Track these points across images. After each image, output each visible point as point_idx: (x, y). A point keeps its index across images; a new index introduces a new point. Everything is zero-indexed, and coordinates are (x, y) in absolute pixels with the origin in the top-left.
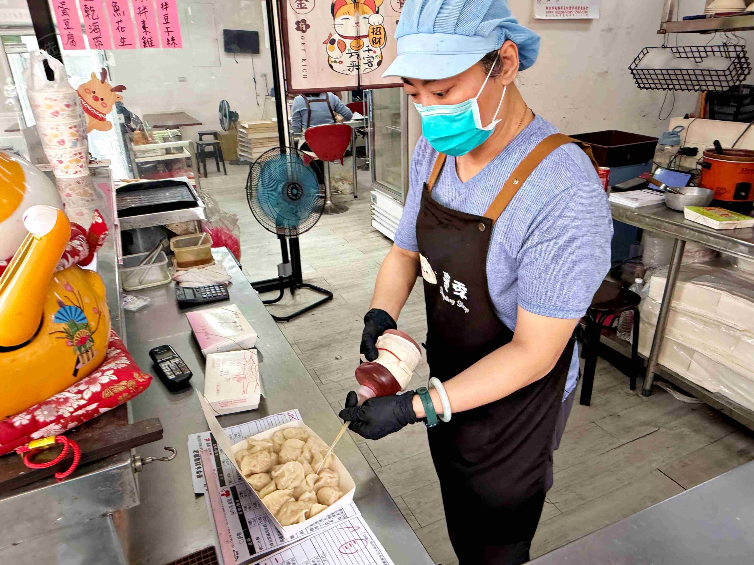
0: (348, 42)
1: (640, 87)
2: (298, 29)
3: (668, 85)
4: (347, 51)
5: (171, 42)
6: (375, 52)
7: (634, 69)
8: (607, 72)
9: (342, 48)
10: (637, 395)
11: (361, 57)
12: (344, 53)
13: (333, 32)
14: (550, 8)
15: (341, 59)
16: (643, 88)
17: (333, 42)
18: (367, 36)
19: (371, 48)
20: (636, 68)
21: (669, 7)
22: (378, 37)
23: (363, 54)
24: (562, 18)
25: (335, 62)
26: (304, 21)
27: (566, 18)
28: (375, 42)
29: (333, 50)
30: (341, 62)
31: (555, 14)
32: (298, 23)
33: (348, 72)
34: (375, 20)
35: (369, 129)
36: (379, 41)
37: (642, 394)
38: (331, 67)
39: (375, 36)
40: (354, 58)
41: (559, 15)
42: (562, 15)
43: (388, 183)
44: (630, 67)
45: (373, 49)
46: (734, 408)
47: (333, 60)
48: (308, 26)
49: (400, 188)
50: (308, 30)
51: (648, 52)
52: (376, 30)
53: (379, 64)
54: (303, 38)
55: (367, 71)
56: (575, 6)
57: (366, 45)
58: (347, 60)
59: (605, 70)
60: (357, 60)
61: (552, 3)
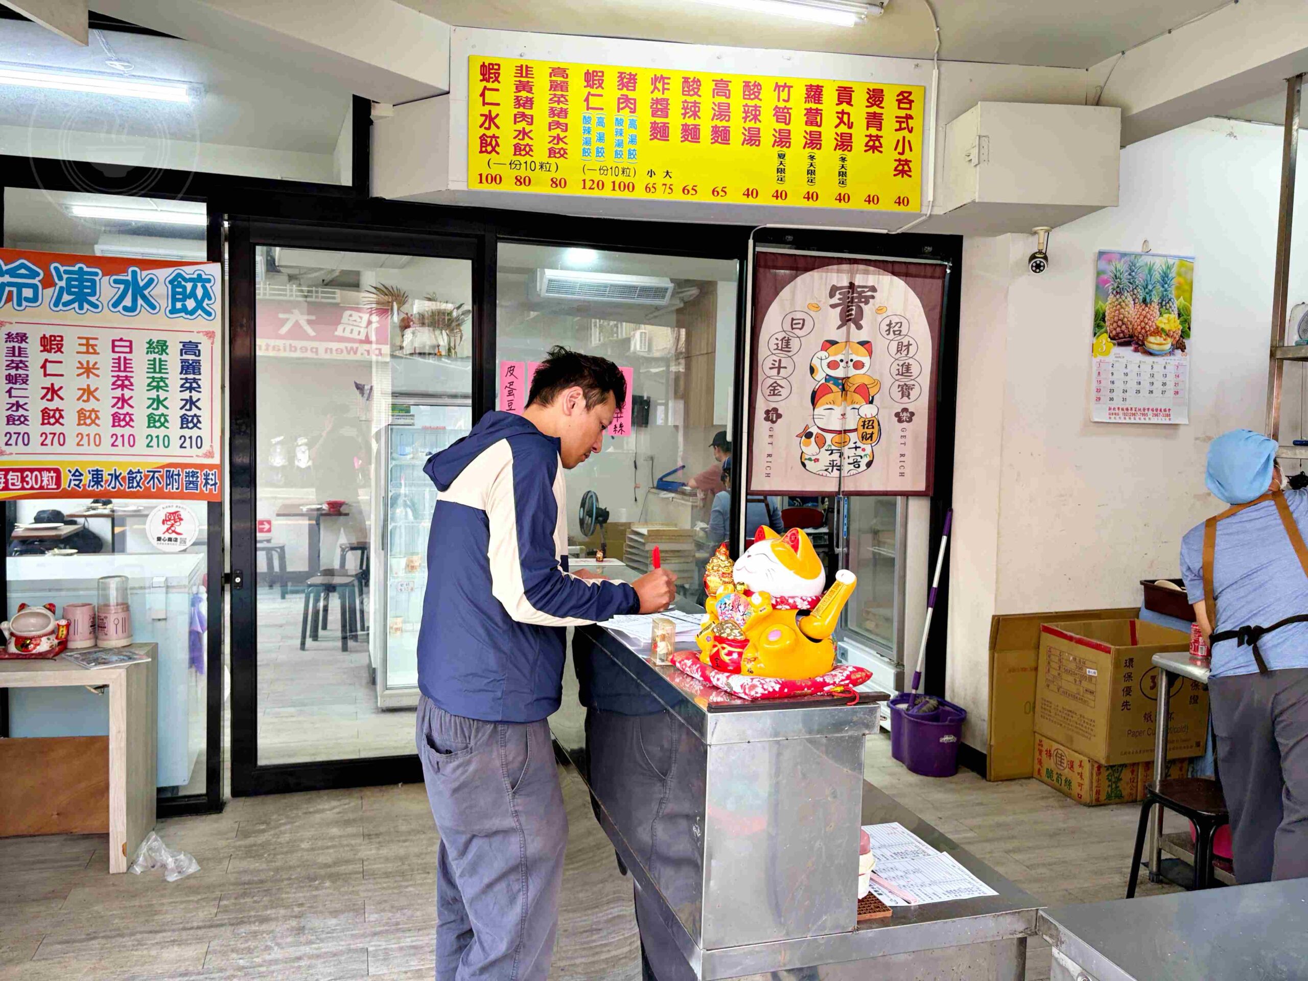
0: (829, 437)
2: (767, 419)
4: (826, 447)
5: (618, 429)
6: (864, 450)
9: (821, 442)
11: (846, 455)
12: (823, 450)
13: (811, 423)
14: (1114, 409)
15: (817, 457)
17: (809, 435)
18: (855, 430)
19: (858, 444)
22: (869, 431)
23: (847, 452)
24: (1133, 421)
25: (810, 459)
26: (775, 410)
27: (1137, 421)
28: (864, 437)
29: (807, 445)
30: (817, 460)
31: (1122, 417)
32: (767, 412)
33: (825, 473)
34: (868, 411)
35: (840, 549)
36: (871, 437)
38: (804, 465)
39: (866, 430)
40: (836, 456)
41: (1128, 417)
42: (1132, 417)
43: (867, 630)
45: (863, 446)
47: (807, 457)
48: (779, 416)
49: (889, 639)
50: (779, 420)
52: (867, 423)
53: (869, 464)
54: (771, 429)
55: (852, 472)
56: (1151, 408)
57: (852, 441)
58: (825, 458)
60: (839, 459)
61: (1118, 402)
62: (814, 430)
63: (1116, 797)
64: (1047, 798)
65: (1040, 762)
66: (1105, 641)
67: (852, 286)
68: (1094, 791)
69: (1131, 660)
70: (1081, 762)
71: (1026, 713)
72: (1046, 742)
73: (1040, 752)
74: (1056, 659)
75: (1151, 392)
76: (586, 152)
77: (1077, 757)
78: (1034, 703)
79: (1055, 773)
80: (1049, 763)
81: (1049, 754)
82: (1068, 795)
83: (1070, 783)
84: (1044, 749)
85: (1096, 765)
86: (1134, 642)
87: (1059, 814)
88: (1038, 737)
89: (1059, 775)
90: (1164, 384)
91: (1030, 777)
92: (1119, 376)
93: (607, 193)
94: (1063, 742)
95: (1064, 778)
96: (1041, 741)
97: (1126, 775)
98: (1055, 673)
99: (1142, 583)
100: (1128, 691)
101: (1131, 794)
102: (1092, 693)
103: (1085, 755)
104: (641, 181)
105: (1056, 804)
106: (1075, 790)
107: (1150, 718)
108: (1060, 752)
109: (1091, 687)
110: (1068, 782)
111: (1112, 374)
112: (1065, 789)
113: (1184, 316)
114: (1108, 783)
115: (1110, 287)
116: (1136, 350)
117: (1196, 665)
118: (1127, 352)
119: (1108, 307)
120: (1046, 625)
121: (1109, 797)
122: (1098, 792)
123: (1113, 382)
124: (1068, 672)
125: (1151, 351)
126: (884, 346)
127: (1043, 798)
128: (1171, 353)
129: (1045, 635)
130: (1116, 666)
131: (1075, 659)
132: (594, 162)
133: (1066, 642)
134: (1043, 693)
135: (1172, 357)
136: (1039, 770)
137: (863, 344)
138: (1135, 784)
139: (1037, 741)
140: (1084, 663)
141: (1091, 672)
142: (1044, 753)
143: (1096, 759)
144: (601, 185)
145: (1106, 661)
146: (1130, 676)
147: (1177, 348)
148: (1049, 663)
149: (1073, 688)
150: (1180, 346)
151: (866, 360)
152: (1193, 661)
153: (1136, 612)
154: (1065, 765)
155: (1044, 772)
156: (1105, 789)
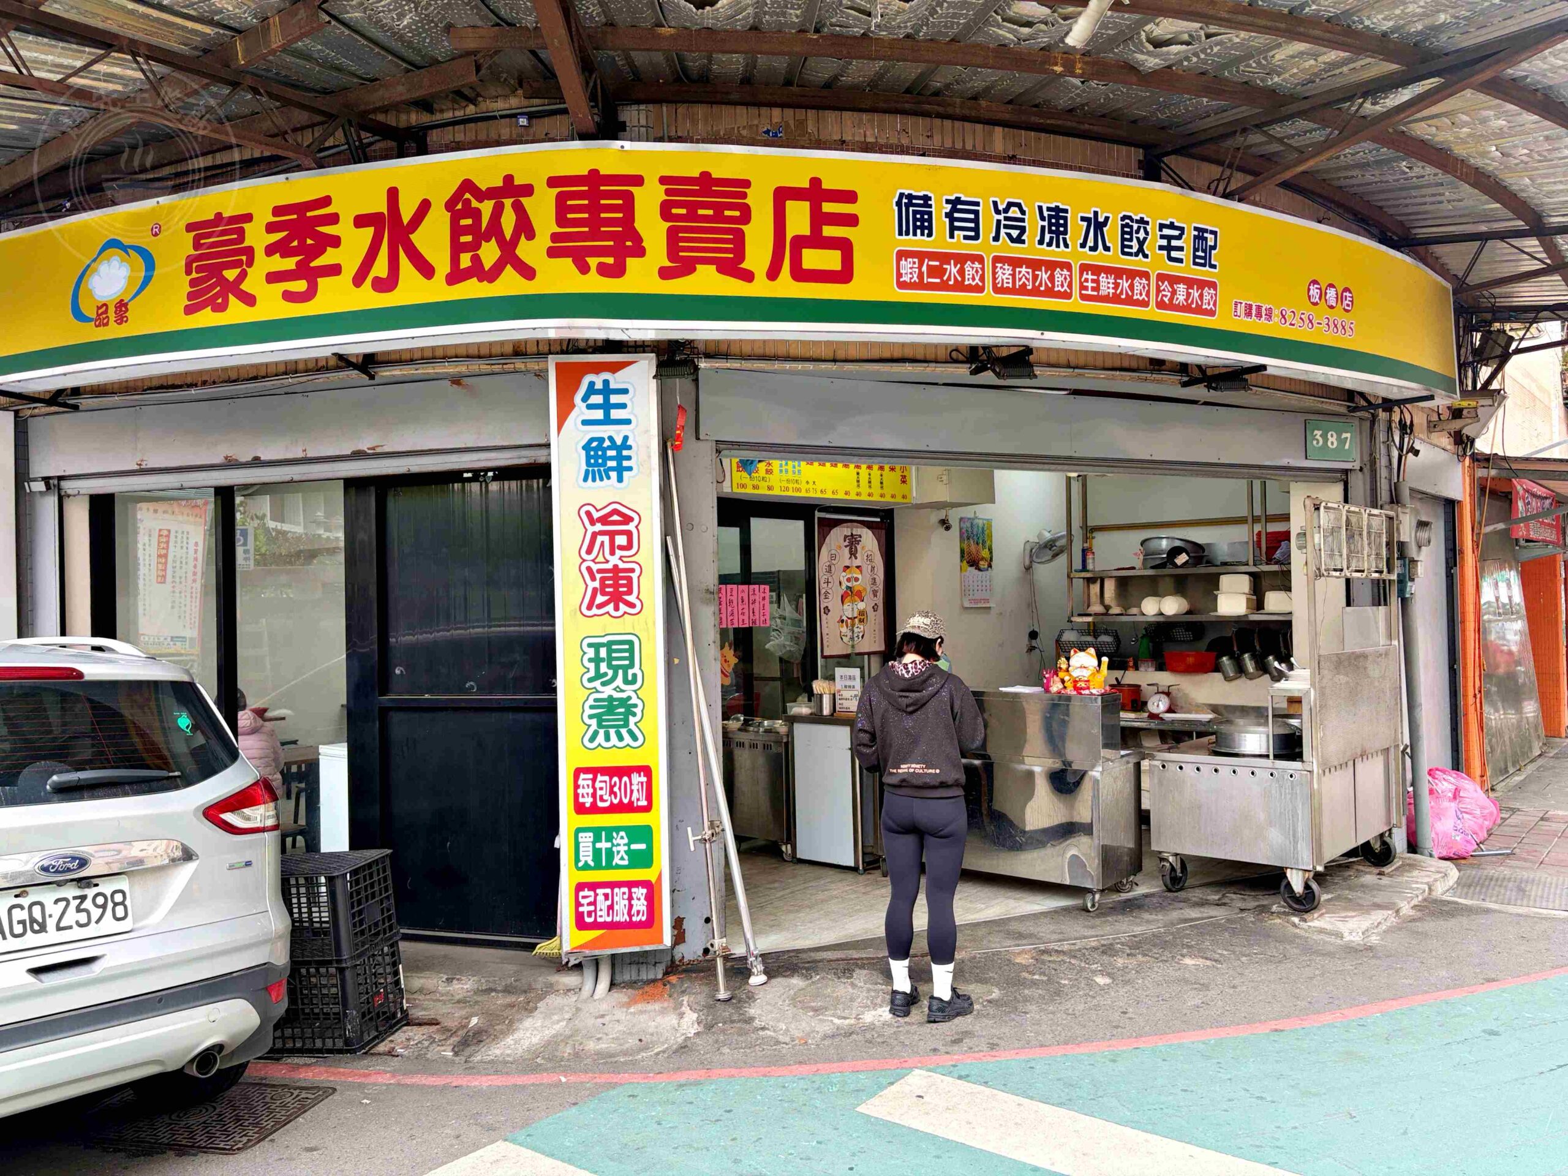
0: (849, 621)
6: (861, 628)
9: (846, 625)
13: (842, 614)
14: (970, 600)
15: (847, 633)
18: (858, 617)
19: (859, 625)
23: (855, 630)
26: (828, 608)
27: (978, 606)
28: (861, 621)
29: (841, 627)
31: (973, 604)
32: (824, 609)
34: (861, 606)
36: (863, 620)
38: (842, 638)
39: (861, 617)
45: (861, 626)
47: (843, 634)
48: (829, 611)
50: (829, 613)
52: (862, 613)
53: (863, 637)
54: (826, 619)
60: (853, 634)
61: (972, 596)
62: (845, 618)
67: (852, 535)
75: (982, 590)
76: (781, 471)
92: (971, 583)
93: (790, 493)
104: (804, 486)
113: (990, 550)
115: (965, 535)
116: (976, 569)
118: (972, 569)
119: (965, 546)
123: (969, 586)
126: (867, 568)
128: (987, 570)
132: (784, 476)
135: (988, 572)
137: (858, 567)
144: (787, 489)
150: (990, 566)
151: (860, 576)
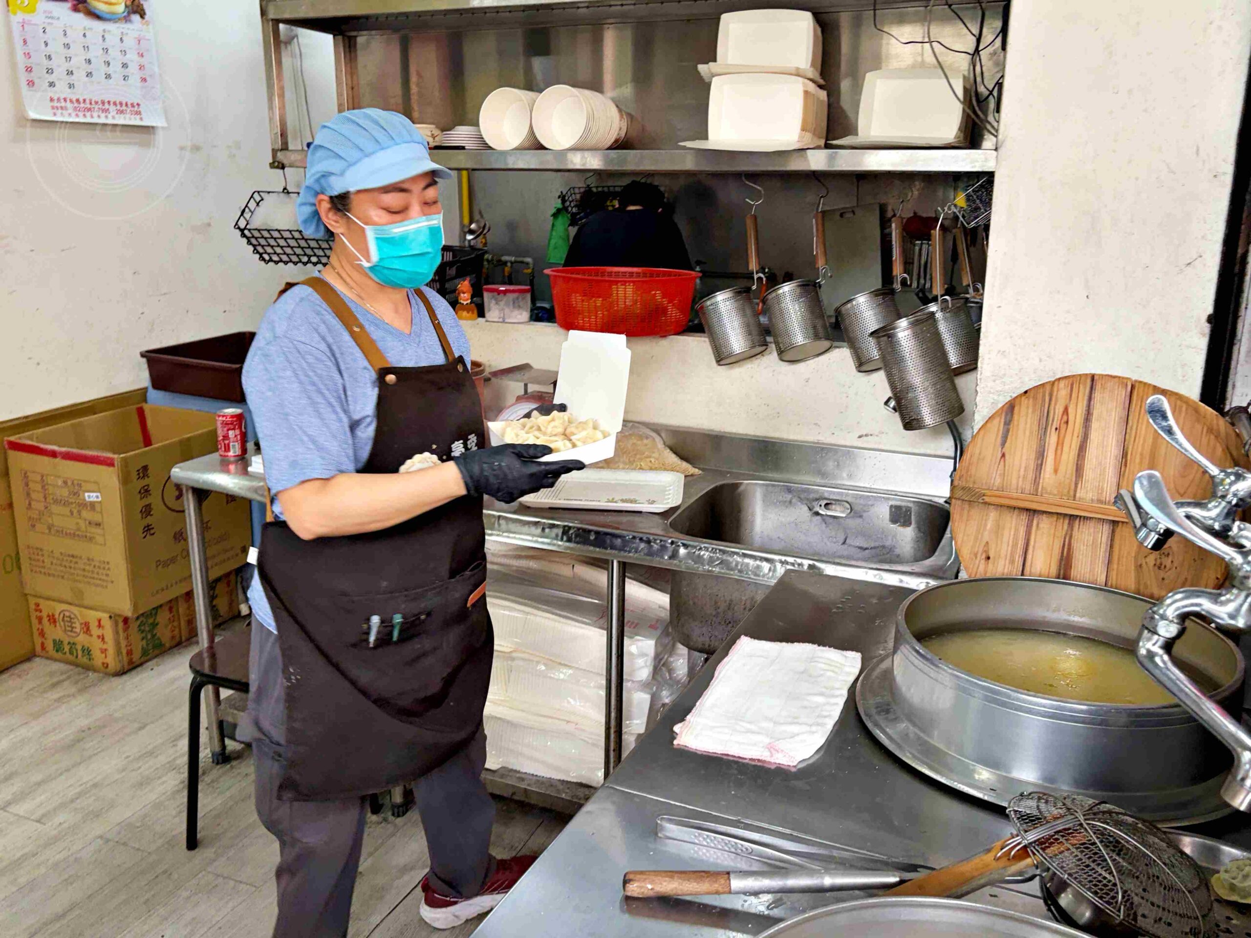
1: (264, 260)
3: (309, 257)
7: (245, 228)
8: (209, 225)
10: (385, 820)
14: (58, 100)
16: (269, 261)
20: (248, 227)
21: (278, 124)
24: (88, 120)
27: (97, 121)
31: (73, 114)
37: (393, 815)
41: (81, 114)
42: (88, 114)
44: (236, 224)
46: (529, 785)
51: (262, 199)
56: (112, 101)
59: (206, 221)
61: (62, 90)
63: (154, 647)
64: (59, 683)
65: (42, 634)
66: (104, 449)
68: (124, 652)
69: (145, 468)
70: (99, 621)
71: (7, 572)
72: (43, 604)
73: (40, 619)
74: (38, 487)
75: (108, 76)
77: (92, 616)
78: (18, 553)
79: (66, 642)
80: (54, 633)
81: (52, 619)
82: (88, 668)
83: (89, 651)
84: (44, 614)
85: (120, 620)
86: (147, 442)
87: (79, 704)
88: (32, 601)
89: (72, 645)
90: (125, 66)
91: (29, 657)
92: (56, 47)
94: (70, 600)
95: (79, 648)
96: (37, 605)
97: (163, 617)
98: (40, 506)
99: (143, 355)
100: (147, 511)
101: (173, 637)
102: (98, 525)
103: (104, 611)
105: (73, 690)
106: (98, 659)
107: (181, 536)
108: (67, 614)
109: (97, 518)
110: (87, 651)
111: (46, 44)
112: (85, 660)
114: (140, 636)
116: (75, 9)
117: (227, 471)
120: (12, 439)
121: (145, 652)
122: (130, 653)
123: (49, 58)
124: (56, 501)
125: (97, 12)
127: (54, 685)
128: (126, 19)
129: (13, 455)
130: (125, 480)
131: (65, 483)
133: (46, 459)
134: (27, 538)
135: (128, 26)
136: (43, 644)
138: (176, 624)
139: (32, 607)
140: (80, 485)
141: (92, 497)
142: (45, 620)
143: (118, 612)
145: (110, 477)
146: (147, 491)
147: (135, 12)
148: (28, 494)
149: (70, 524)
150: (137, 9)
152: (224, 466)
153: (142, 394)
154: (78, 630)
155: (50, 646)
156: (138, 645)
